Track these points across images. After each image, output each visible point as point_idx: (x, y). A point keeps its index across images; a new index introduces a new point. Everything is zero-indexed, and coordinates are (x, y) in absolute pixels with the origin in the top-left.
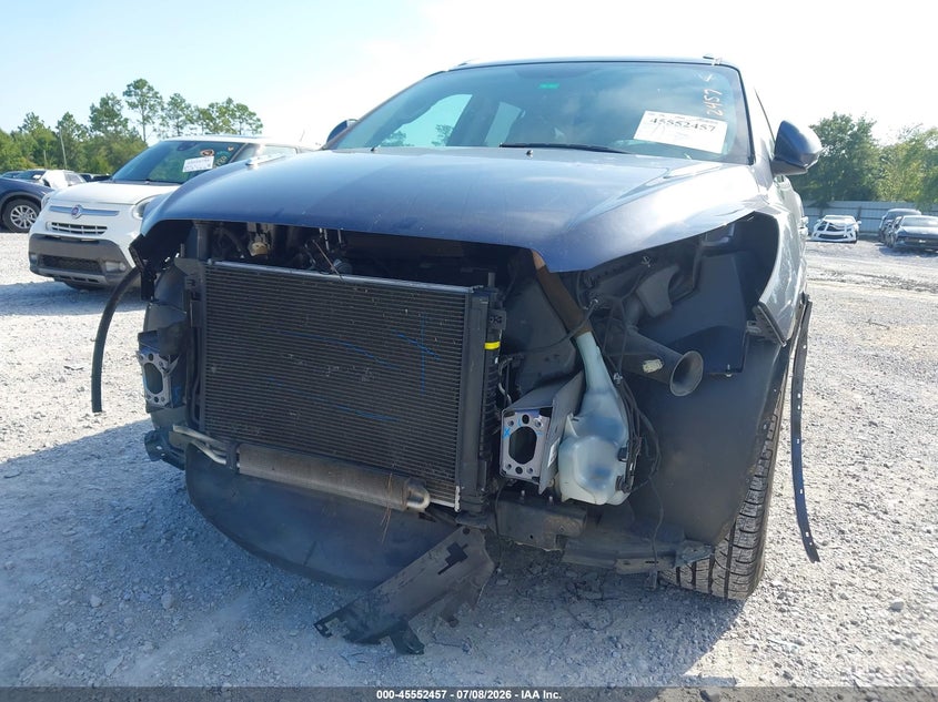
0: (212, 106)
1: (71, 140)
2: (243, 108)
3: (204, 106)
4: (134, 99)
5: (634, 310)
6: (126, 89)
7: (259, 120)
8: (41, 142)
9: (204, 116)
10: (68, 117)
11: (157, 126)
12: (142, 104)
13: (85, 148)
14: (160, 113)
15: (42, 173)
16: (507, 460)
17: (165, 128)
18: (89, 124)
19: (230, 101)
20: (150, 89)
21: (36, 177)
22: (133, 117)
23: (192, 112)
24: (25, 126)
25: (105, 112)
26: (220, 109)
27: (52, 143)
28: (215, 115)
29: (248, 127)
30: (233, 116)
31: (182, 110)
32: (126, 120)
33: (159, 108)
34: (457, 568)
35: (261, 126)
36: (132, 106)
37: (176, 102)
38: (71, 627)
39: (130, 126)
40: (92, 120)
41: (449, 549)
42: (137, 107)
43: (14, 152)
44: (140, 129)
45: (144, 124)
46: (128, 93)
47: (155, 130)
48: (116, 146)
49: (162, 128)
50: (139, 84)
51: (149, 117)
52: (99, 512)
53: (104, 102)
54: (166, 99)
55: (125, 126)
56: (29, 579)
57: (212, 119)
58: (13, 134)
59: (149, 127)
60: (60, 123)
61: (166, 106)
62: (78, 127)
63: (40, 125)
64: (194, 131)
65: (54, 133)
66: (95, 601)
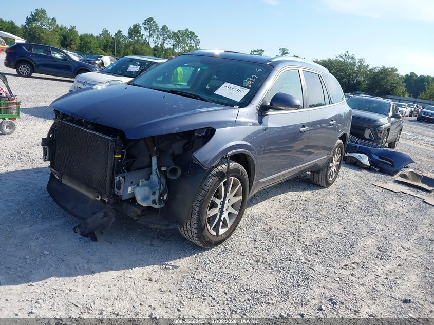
0: (179, 31)
1: (119, 42)
2: (192, 33)
3: (176, 31)
4: (147, 26)
5: (170, 152)
6: (144, 21)
7: (199, 39)
8: (108, 41)
9: (175, 36)
10: (119, 32)
11: (154, 39)
12: (150, 28)
13: (125, 46)
14: (157, 33)
15: (101, 57)
16: (116, 190)
17: (158, 40)
18: (127, 36)
19: (187, 30)
20: (154, 22)
21: (99, 58)
22: (145, 33)
23: (170, 33)
24: (102, 34)
25: (135, 31)
26: (182, 33)
27: (112, 42)
28: (180, 35)
29: (194, 42)
30: (188, 37)
31: (166, 32)
32: (143, 35)
33: (156, 31)
34: (106, 219)
35: (199, 42)
36: (146, 29)
37: (164, 28)
38: (12, 217)
39: (144, 38)
40: (129, 33)
41: (104, 212)
42: (148, 30)
43: (95, 46)
44: (148, 39)
45: (149, 37)
46: (144, 23)
47: (153, 40)
48: (136, 46)
49: (156, 40)
50: (150, 20)
51: (152, 34)
52: (40, 190)
53: (135, 26)
54: (160, 27)
55: (142, 37)
56: (9, 204)
57: (178, 37)
58: (97, 37)
59: (151, 39)
60: (116, 34)
61: (160, 30)
62: (123, 36)
63: (108, 34)
64: (170, 42)
65: (113, 38)
66: (22, 212)
